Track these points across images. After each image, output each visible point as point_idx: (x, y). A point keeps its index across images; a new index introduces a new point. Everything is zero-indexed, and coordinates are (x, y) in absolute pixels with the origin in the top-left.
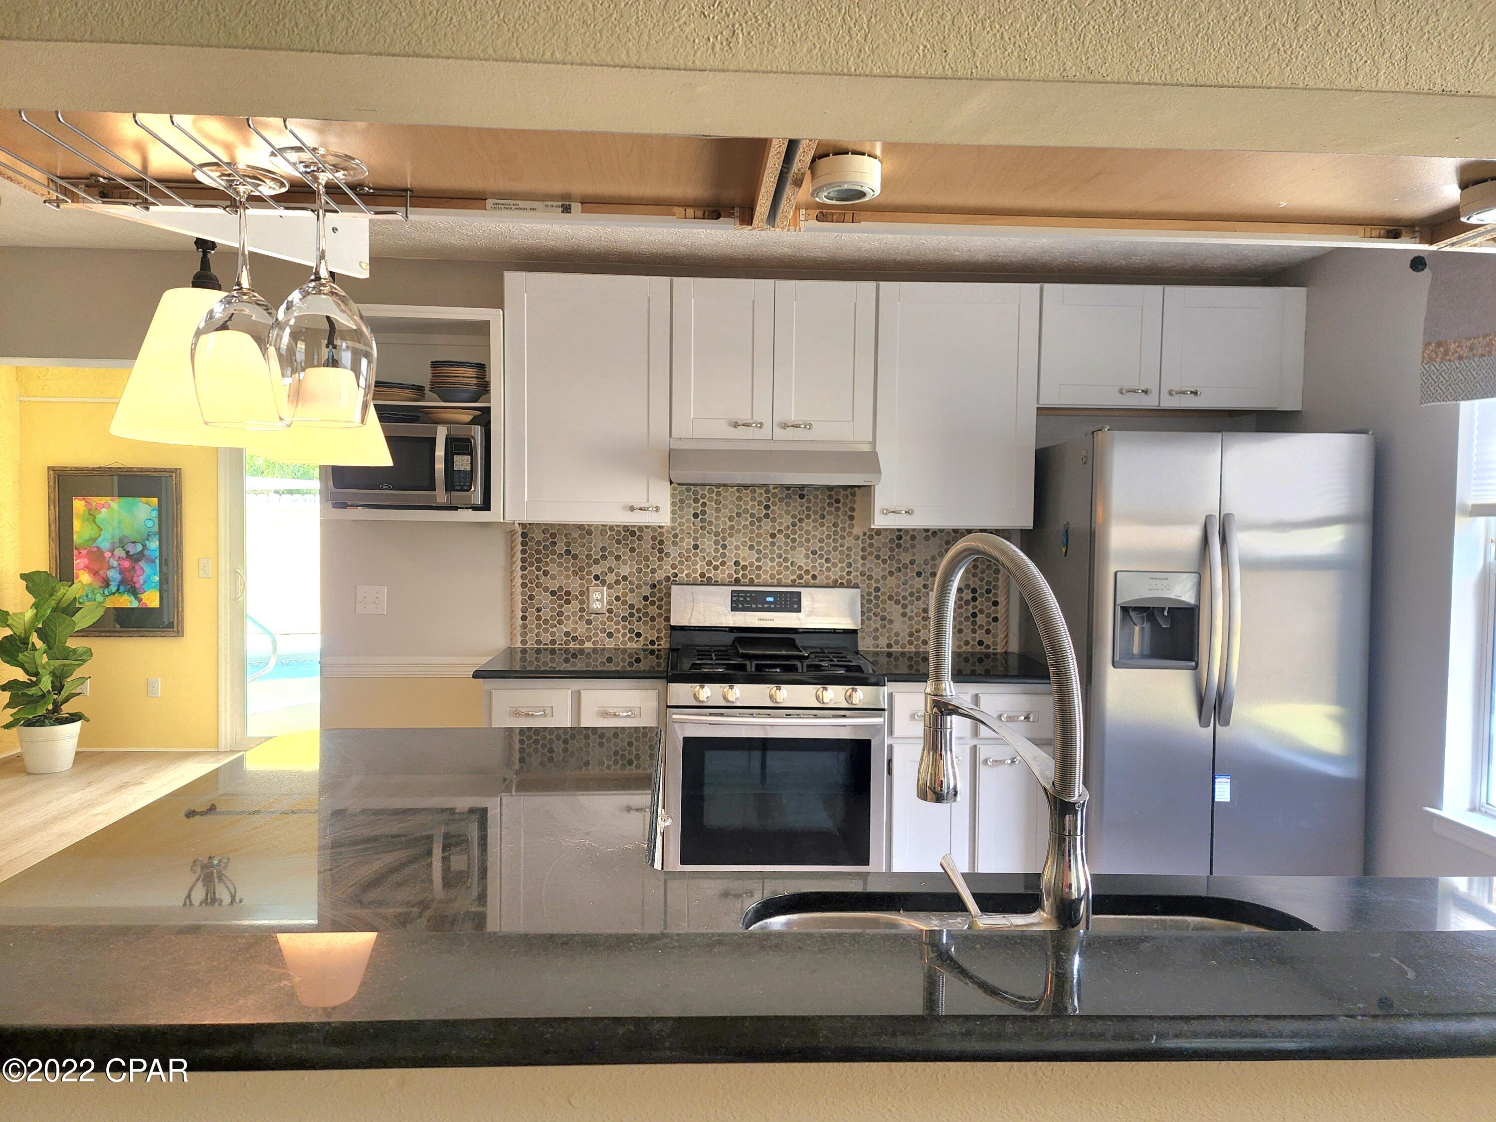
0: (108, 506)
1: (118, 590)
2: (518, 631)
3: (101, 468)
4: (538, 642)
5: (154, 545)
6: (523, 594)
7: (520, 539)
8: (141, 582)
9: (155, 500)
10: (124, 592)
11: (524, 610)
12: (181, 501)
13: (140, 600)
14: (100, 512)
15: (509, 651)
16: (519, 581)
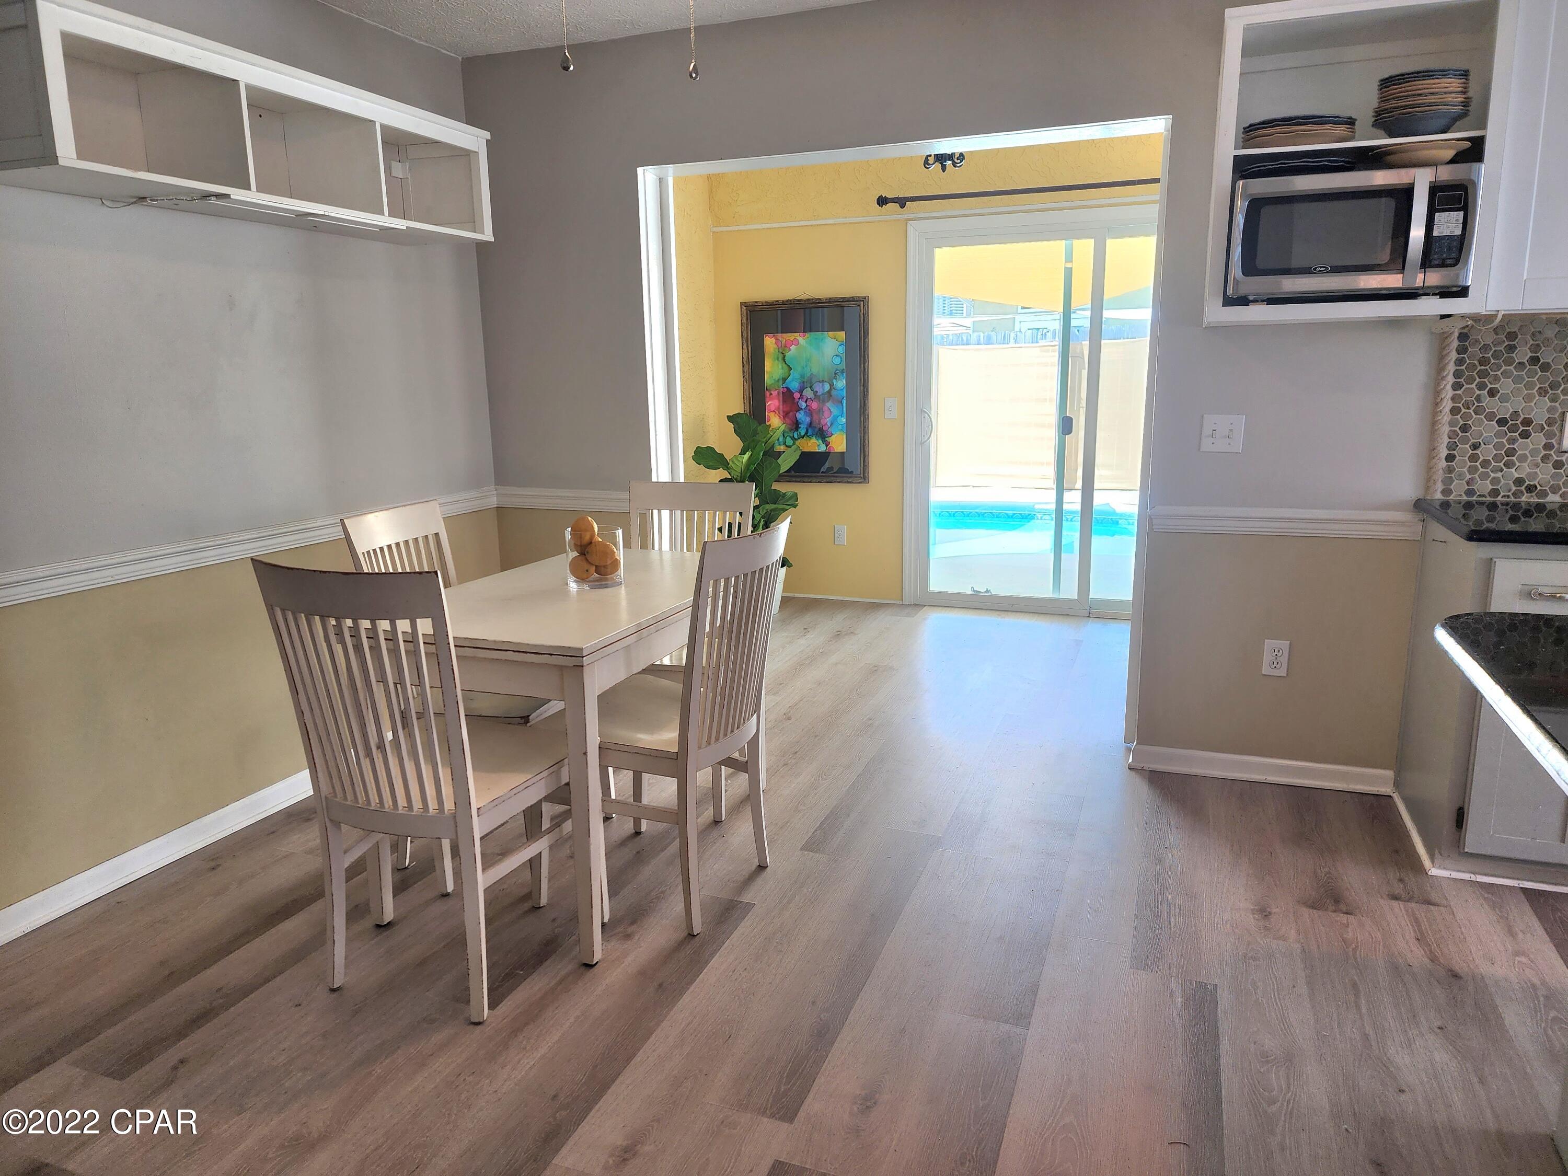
0: (796, 343)
1: (806, 433)
2: (1439, 475)
3: (791, 301)
4: (1470, 492)
5: (841, 383)
6: (1451, 424)
7: (1455, 344)
8: (829, 424)
9: (842, 334)
10: (812, 435)
11: (1452, 446)
12: (868, 334)
13: (827, 444)
14: (790, 350)
15: (1420, 506)
16: (1447, 405)
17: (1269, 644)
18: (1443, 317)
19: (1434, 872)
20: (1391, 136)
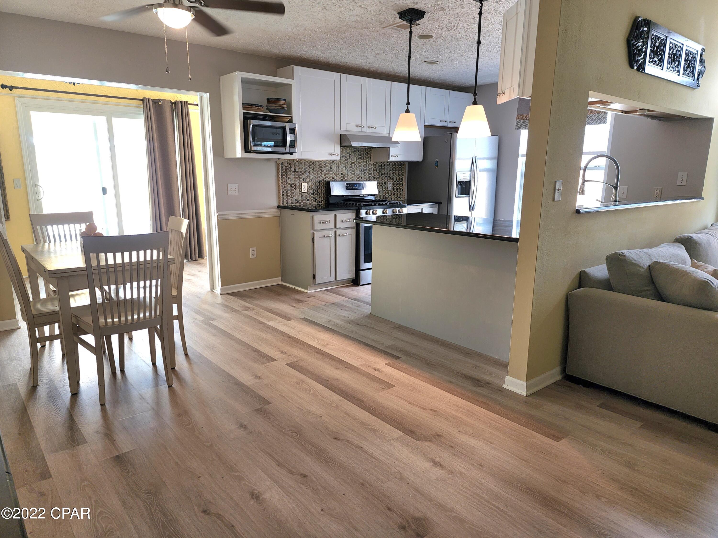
2: (281, 199)
4: (287, 203)
6: (282, 186)
7: (281, 166)
11: (283, 192)
15: (279, 207)
16: (281, 181)
17: (251, 249)
18: (278, 159)
19: (309, 292)
20: (271, 113)
